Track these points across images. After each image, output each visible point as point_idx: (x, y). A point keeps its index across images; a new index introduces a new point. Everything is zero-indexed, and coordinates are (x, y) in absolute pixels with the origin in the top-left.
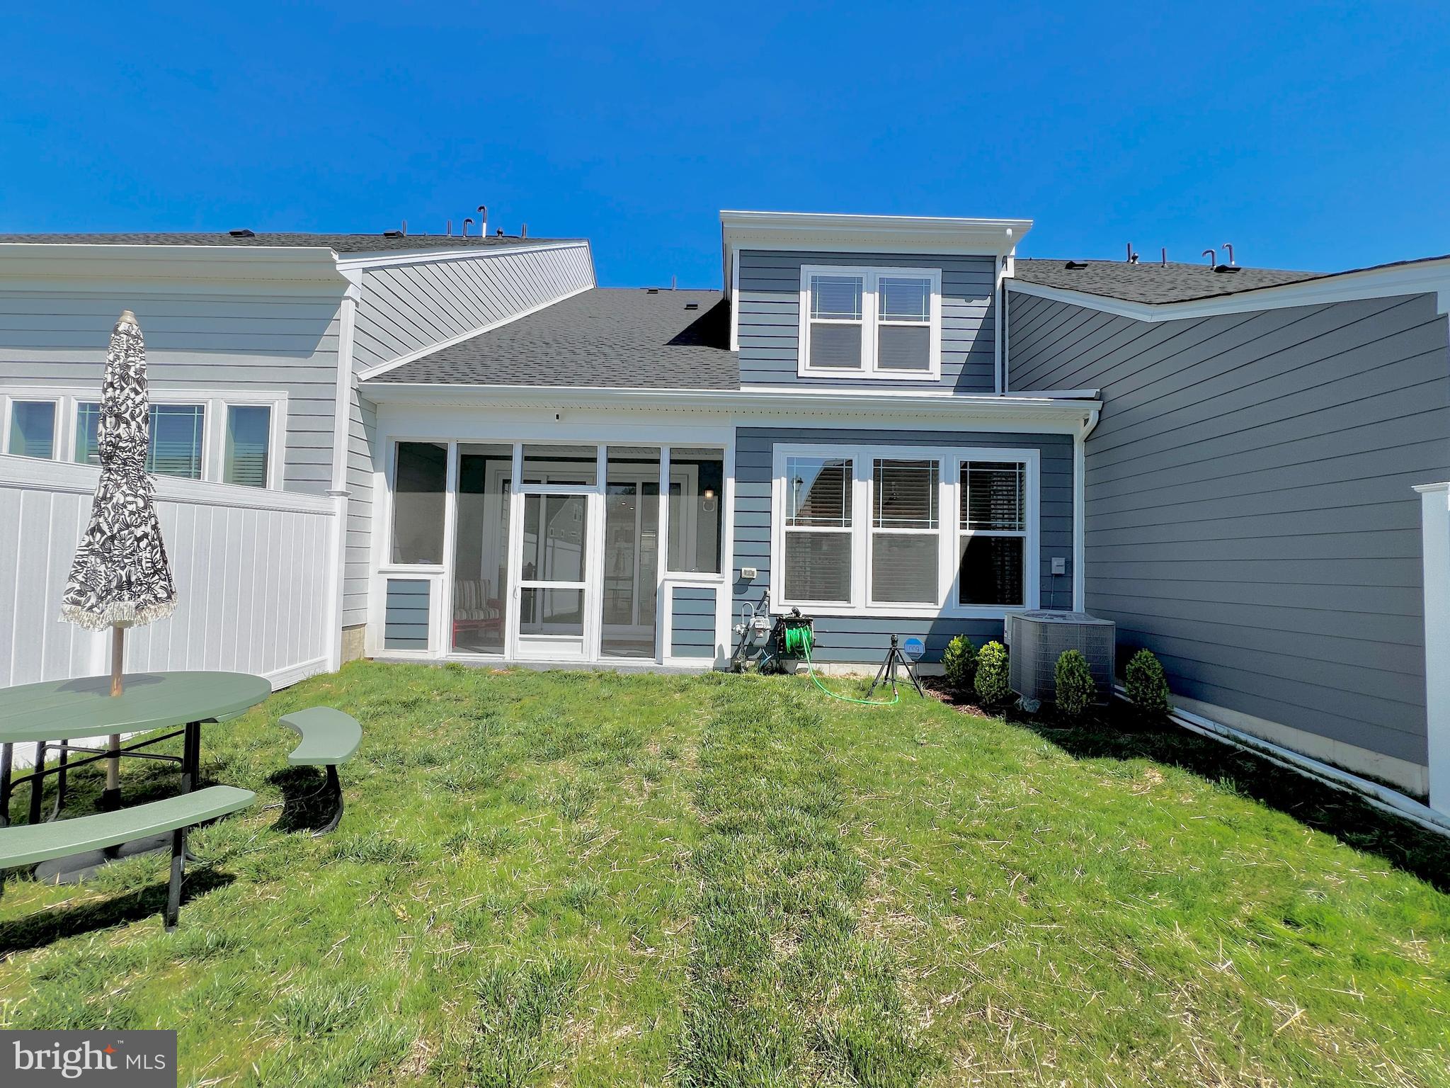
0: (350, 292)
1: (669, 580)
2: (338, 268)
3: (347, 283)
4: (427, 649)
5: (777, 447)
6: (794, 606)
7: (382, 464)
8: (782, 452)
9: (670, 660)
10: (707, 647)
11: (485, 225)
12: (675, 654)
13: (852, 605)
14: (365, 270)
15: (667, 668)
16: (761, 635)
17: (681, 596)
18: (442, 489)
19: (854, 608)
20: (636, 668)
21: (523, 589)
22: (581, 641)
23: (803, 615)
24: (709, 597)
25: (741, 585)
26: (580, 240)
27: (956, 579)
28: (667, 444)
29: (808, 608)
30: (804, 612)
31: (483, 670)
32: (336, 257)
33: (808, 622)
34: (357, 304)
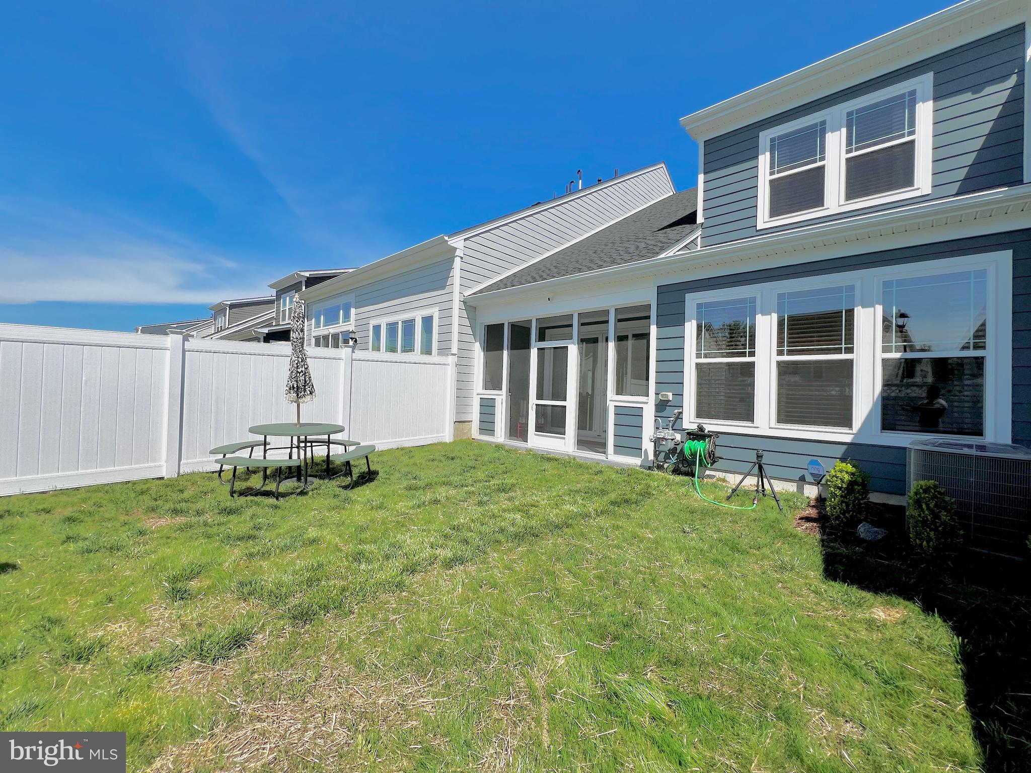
0: (458, 253)
1: (613, 400)
2: (449, 243)
3: (455, 249)
4: (494, 436)
5: (688, 296)
6: (700, 424)
7: (478, 338)
8: (692, 300)
9: (612, 457)
10: (636, 450)
11: (580, 181)
12: (616, 453)
13: (755, 425)
14: (465, 240)
15: (610, 462)
16: (664, 443)
17: (621, 412)
18: (502, 349)
19: (758, 427)
20: (591, 459)
21: (536, 405)
22: (564, 438)
23: (709, 431)
24: (638, 413)
25: (661, 406)
26: (659, 163)
27: (875, 405)
28: (613, 306)
29: (711, 426)
30: (708, 428)
31: (515, 450)
32: (446, 238)
33: (710, 436)
34: (462, 258)
